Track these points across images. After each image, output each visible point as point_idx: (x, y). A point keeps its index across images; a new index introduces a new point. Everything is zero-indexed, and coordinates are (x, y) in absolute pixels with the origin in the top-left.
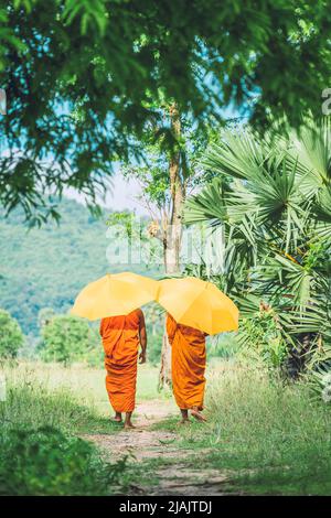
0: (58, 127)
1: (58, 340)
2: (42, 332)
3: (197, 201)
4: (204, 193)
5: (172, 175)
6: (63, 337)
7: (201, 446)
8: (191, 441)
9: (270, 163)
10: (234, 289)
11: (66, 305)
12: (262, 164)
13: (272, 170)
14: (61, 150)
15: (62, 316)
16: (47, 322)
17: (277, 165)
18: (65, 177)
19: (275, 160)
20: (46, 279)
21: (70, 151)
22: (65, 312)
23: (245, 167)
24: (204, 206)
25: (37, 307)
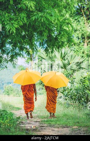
1: (7, 91)
2: (4, 89)
11: (9, 84)
15: (8, 86)
16: (5, 87)
18: (8, 60)
21: (9, 54)
25: (3, 84)
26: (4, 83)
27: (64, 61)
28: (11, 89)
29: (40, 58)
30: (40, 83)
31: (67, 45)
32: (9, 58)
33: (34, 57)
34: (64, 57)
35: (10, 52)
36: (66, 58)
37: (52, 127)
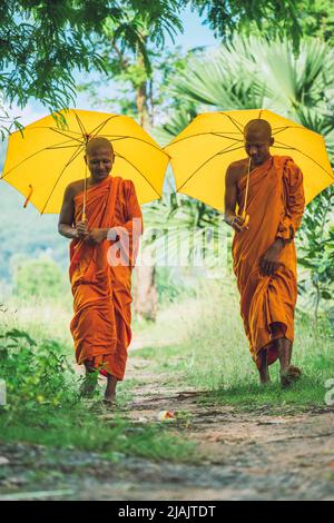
0: (18, 36)
1: (30, 285)
2: (14, 278)
3: (165, 128)
4: (173, 121)
5: (140, 106)
6: (36, 282)
7: (175, 369)
8: (166, 365)
9: (237, 88)
10: (205, 217)
11: (38, 250)
12: (229, 90)
13: (240, 96)
14: (22, 59)
15: (34, 261)
16: (19, 268)
17: (245, 89)
18: (26, 86)
19: (242, 85)
20: (17, 226)
21: (32, 60)
22: (37, 257)
23: (213, 93)
24: (172, 134)
25: (9, 254)
26: (12, 250)
27: (305, 110)
28: (48, 278)
29: (188, 97)
30: (192, 224)
31: (318, 28)
32: (29, 78)
33: (155, 96)
34: (307, 86)
35: (30, 48)
36: (314, 94)
37: (259, 414)
